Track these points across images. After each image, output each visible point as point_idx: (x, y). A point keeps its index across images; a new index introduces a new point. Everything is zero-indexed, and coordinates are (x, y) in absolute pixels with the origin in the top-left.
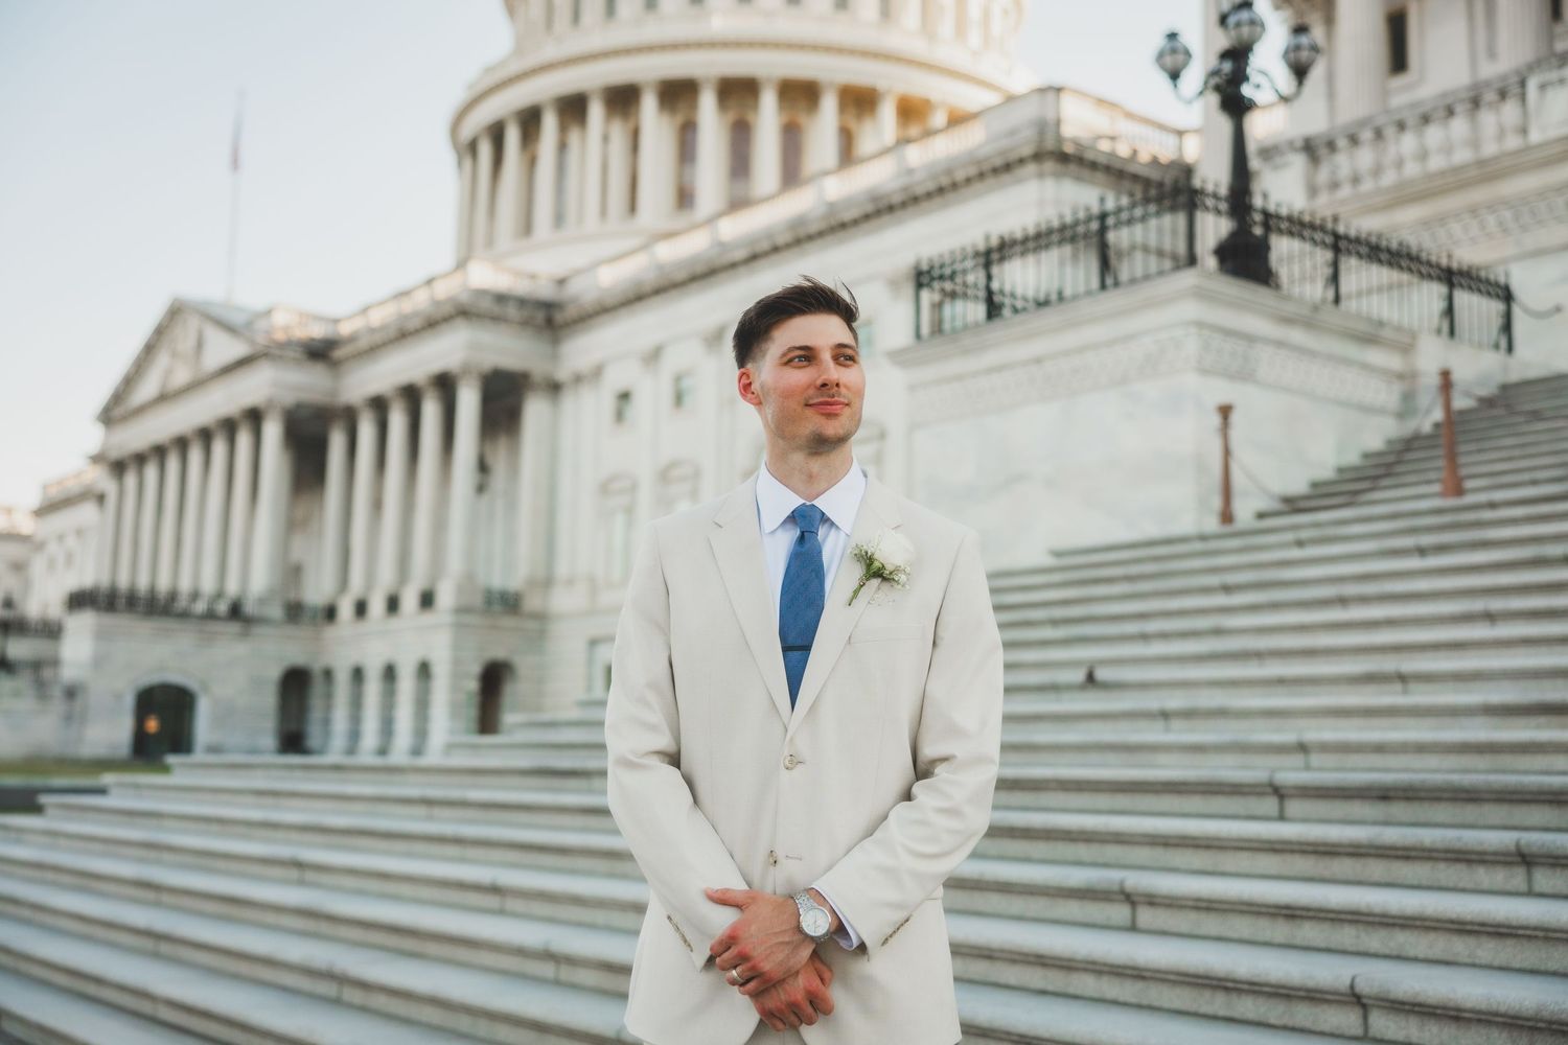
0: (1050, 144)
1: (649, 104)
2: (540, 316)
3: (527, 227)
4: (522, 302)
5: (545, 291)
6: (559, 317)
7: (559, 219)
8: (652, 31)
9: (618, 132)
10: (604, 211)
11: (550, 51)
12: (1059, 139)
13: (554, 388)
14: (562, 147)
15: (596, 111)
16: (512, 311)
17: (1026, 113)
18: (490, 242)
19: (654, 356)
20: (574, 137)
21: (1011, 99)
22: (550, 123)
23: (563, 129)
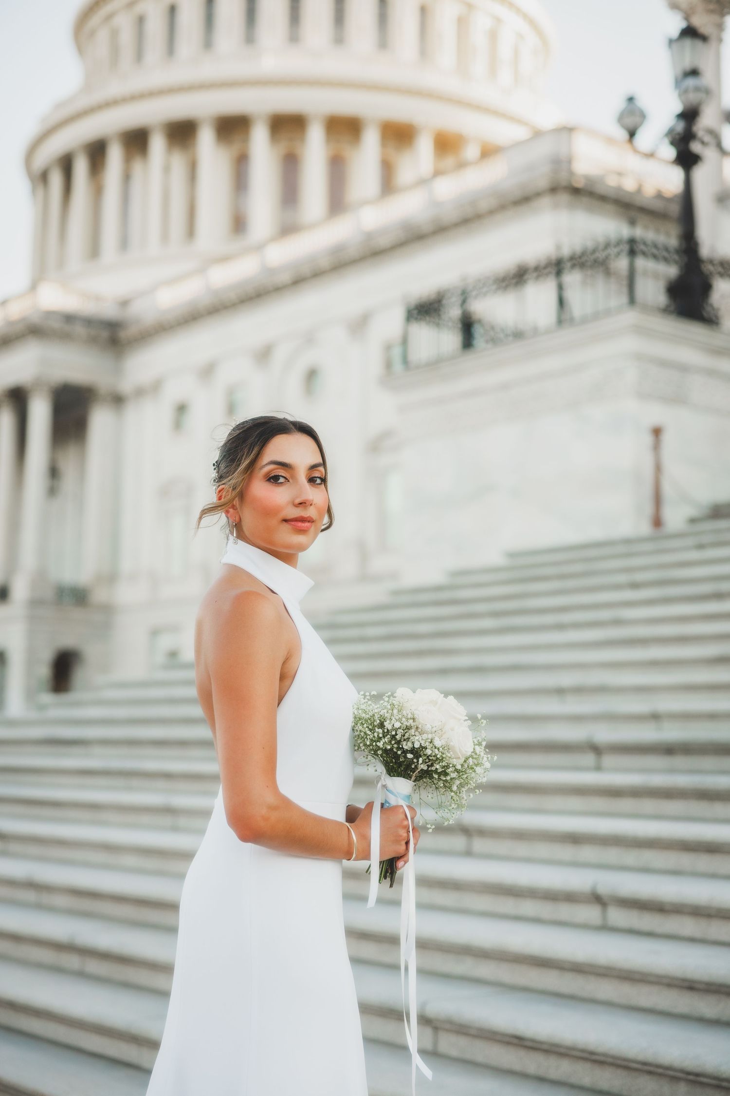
0: (563, 177)
1: (206, 138)
2: (105, 334)
3: (94, 250)
4: (89, 322)
5: (108, 310)
6: (123, 335)
7: (124, 243)
8: (209, 70)
9: (178, 161)
10: (165, 236)
11: (115, 88)
12: (571, 173)
13: (118, 400)
14: (127, 177)
15: (157, 144)
16: (79, 330)
17: (544, 149)
18: (61, 263)
19: (207, 371)
20: (137, 167)
21: (538, 134)
22: (115, 155)
23: (128, 159)
